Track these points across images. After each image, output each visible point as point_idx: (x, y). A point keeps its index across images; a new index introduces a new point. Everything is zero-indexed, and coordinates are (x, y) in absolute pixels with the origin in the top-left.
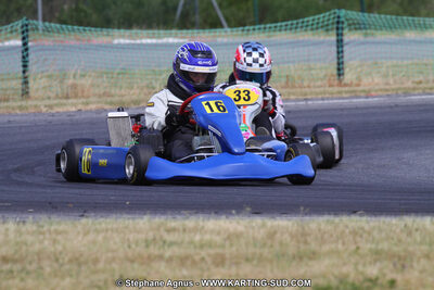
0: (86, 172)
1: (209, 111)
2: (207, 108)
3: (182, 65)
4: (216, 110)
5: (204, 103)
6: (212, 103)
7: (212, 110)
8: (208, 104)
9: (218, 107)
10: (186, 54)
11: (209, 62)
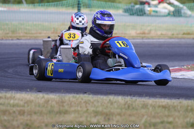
0: (50, 75)
1: (119, 46)
2: (118, 44)
3: (97, 21)
4: (123, 46)
5: (116, 42)
6: (120, 42)
7: (121, 46)
8: (118, 42)
9: (124, 44)
10: (99, 16)
11: (111, 19)
